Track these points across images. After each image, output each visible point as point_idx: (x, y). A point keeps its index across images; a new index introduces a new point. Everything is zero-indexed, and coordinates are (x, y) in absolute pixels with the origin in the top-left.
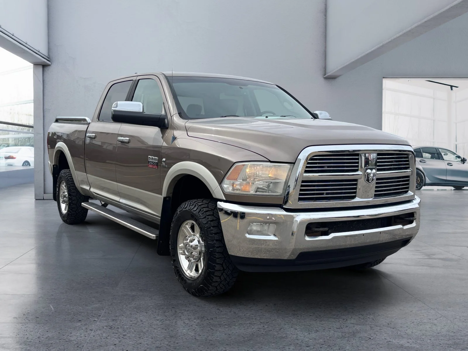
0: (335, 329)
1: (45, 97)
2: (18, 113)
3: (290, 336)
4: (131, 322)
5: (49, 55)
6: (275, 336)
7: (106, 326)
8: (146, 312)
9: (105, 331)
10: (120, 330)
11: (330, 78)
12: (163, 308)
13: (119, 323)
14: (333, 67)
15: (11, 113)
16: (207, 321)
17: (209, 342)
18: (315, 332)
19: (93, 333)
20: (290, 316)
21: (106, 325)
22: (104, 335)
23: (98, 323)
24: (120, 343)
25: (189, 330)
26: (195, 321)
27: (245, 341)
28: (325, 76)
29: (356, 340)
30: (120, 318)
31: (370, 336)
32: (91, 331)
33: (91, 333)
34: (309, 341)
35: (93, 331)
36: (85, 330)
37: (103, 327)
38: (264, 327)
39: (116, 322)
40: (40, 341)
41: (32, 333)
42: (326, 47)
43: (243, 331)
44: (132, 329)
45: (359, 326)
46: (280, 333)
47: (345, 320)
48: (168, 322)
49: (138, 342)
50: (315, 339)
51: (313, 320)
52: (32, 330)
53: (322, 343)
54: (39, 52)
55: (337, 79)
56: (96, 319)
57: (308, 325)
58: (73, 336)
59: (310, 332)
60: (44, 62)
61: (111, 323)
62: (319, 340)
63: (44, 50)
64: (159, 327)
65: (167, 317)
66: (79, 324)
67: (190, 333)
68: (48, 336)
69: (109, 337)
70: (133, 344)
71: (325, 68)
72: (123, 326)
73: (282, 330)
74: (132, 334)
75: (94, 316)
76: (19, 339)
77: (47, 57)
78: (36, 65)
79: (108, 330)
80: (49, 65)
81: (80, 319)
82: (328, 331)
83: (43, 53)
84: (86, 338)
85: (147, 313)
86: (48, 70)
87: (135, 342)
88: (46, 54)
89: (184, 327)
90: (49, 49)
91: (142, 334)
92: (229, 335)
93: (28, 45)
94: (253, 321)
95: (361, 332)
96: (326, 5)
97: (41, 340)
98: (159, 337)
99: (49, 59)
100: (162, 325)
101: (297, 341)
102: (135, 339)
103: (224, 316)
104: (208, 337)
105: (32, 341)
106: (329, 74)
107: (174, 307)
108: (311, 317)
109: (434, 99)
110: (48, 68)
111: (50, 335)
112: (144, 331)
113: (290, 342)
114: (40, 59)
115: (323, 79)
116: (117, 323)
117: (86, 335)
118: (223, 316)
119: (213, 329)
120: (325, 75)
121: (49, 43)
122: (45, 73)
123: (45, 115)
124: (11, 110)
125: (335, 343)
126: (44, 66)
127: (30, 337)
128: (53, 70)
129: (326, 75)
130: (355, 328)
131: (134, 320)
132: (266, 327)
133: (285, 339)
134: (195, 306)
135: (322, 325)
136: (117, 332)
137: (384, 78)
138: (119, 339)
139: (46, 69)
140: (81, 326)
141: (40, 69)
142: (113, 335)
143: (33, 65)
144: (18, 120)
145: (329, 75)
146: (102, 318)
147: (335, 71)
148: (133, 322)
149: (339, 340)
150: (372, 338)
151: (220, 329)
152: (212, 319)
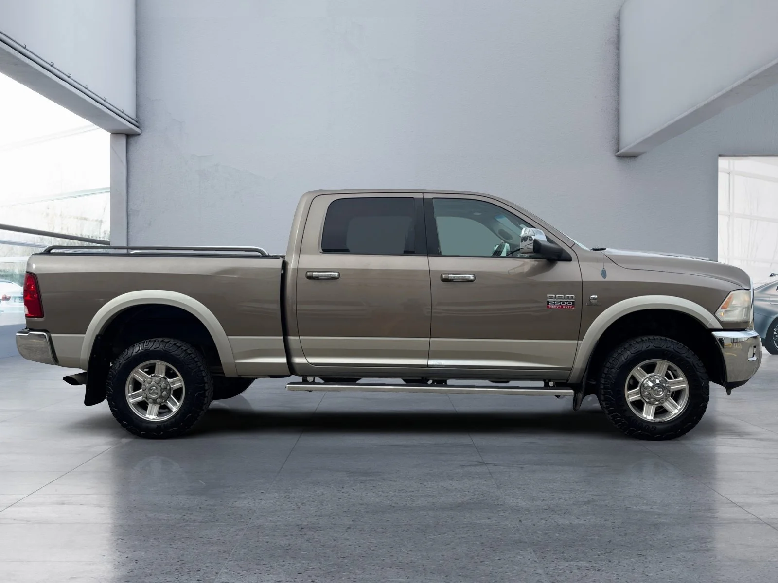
1: (130, 190)
2: (61, 215)
5: (137, 116)
11: (627, 157)
14: (631, 138)
15: (47, 215)
42: (619, 103)
54: (123, 112)
55: (638, 159)
60: (132, 129)
63: (130, 111)
71: (618, 139)
77: (135, 121)
78: (116, 134)
80: (139, 134)
83: (129, 115)
86: (136, 143)
88: (133, 115)
90: (138, 107)
93: (108, 103)
96: (619, 30)
99: (137, 123)
106: (624, 150)
110: (136, 138)
114: (126, 125)
115: (614, 159)
120: (618, 151)
121: (137, 96)
122: (132, 148)
126: (129, 136)
128: (145, 144)
129: (619, 153)
137: (720, 156)
139: (132, 140)
141: (123, 141)
143: (109, 134)
144: (62, 228)
145: (623, 152)
147: (631, 145)
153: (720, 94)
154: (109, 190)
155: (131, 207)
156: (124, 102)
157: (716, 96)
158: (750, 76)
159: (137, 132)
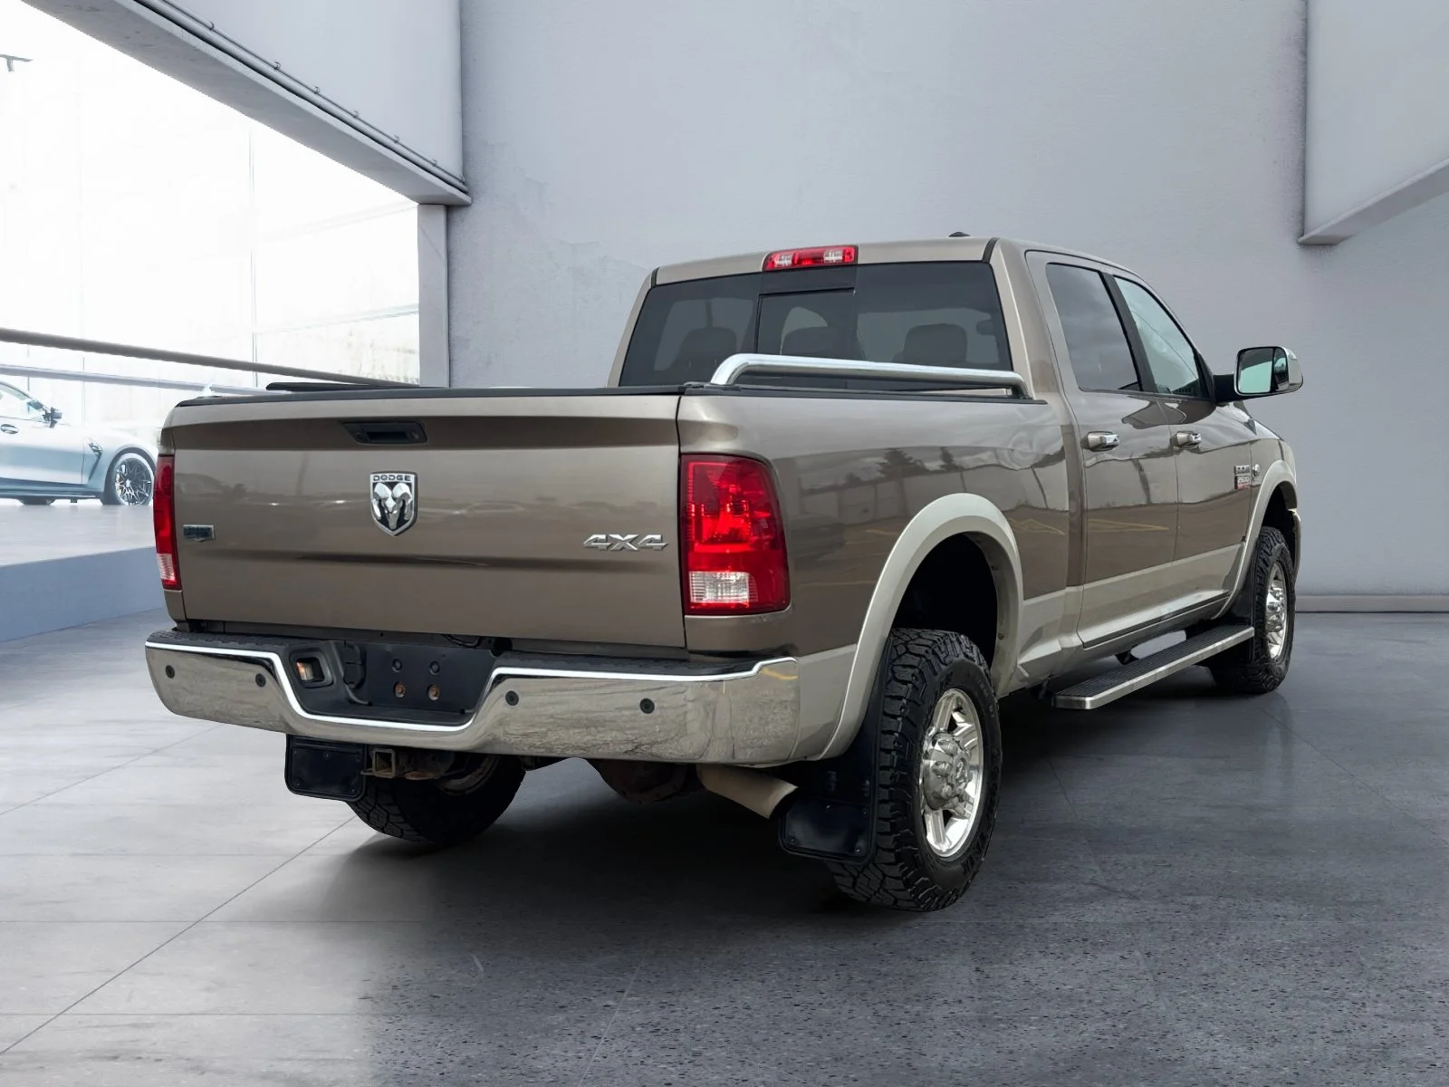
0: (1330, 1034)
1: (454, 304)
2: (371, 346)
3: (1193, 1058)
4: (716, 1012)
5: (464, 172)
6: (1147, 1058)
7: (642, 1025)
8: (760, 978)
9: (640, 1040)
10: (683, 1038)
11: (1318, 245)
12: (812, 967)
13: (680, 1014)
14: (1328, 208)
15: (350, 345)
16: (945, 1006)
17: (951, 1078)
18: (1267, 1045)
19: (601, 1048)
20: (1193, 993)
21: (641, 1021)
22: (636, 1053)
23: (617, 1015)
24: (682, 1080)
25: (889, 1036)
26: (907, 1007)
27: (1057, 1073)
29: (1390, 1069)
30: (683, 999)
31: (1432, 1058)
32: (597, 1041)
33: (595, 1049)
34: (1249, 1072)
35: (602, 1041)
36: (579, 1038)
37: (633, 1029)
38: (1114, 1026)
39: (672, 1012)
40: (443, 1074)
41: (418, 1047)
42: (1304, 151)
43: (1054, 1039)
44: (717, 1035)
45: (1402, 1026)
46: (1161, 1046)
47: (1357, 1006)
48: (827, 1011)
49: (735, 1077)
50: (1268, 1066)
51: (1263, 1005)
52: (419, 1037)
53: (1288, 1080)
54: (434, 165)
55: (1338, 249)
56: (611, 1003)
57: (1247, 1022)
58: (541, 1056)
59: (1254, 1045)
60: (452, 195)
61: (656, 1016)
62: (1279, 1069)
63: (449, 160)
64: (800, 1026)
65: (824, 996)
66: (561, 1017)
67: (894, 1049)
68: (468, 1057)
69: (650, 1061)
70: (723, 1081)
71: (1303, 214)
72: (691, 1026)
73: (1169, 1036)
74: (719, 1050)
75: (605, 993)
76: (380, 1066)
77: (461, 181)
78: (427, 203)
79: (648, 1036)
80: (466, 205)
81: (564, 1003)
82: (1308, 1042)
83: (449, 171)
84: (583, 1062)
85: (763, 982)
86: (463, 221)
87: (729, 1075)
88: (457, 172)
89: (875, 1028)
90: (466, 157)
91: (748, 1049)
92: (1011, 1052)
93: (403, 146)
94: (1084, 1009)
95: (1407, 1043)
96: (1306, 21)
97: (445, 1070)
98: (800, 1059)
99: (465, 185)
100: (810, 1022)
101: (1213, 1072)
102: (729, 1067)
103: (996, 993)
104: (946, 1059)
105: (420, 1072)
106: (1313, 233)
107: (845, 962)
108: (1256, 994)
110: (464, 211)
111: (472, 1052)
112: (756, 1039)
113: (1192, 1075)
114: (440, 188)
115: (1297, 247)
116: (675, 1014)
117: (581, 1054)
118: (990, 993)
119: (962, 1034)
120: (1302, 235)
121: (464, 138)
122: (455, 229)
123: (455, 357)
124: (351, 335)
125: (1329, 1079)
126: (452, 208)
127: (414, 1060)
128: (479, 221)
129: (1304, 238)
130: (1389, 1031)
131: (723, 1005)
132: (1121, 1026)
133: (1178, 1068)
134: (907, 961)
135: (1289, 1022)
136: (673, 1043)
138: (679, 1067)
139: (456, 216)
140: (566, 1024)
141: (440, 216)
142: (662, 1054)
143: (416, 204)
144: (374, 367)
145: (1314, 237)
146: (630, 999)
147: (1332, 222)
148: (722, 1012)
149: (1340, 1068)
150: (1438, 1064)
151: (983, 1035)
152: (960, 1002)
154: (417, 310)
155: (455, 333)
156: (441, 150)
159: (461, 200)
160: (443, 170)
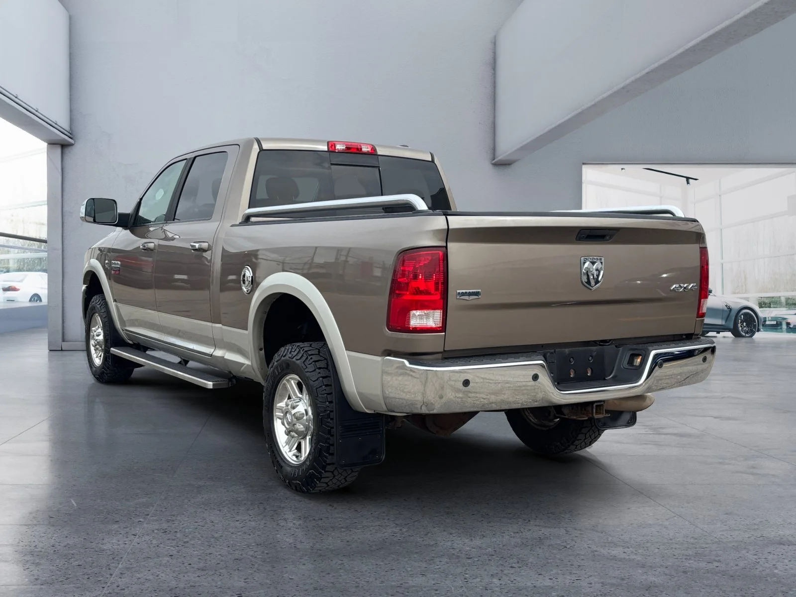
0: (512, 533)
1: (65, 194)
2: (23, 221)
3: (442, 544)
4: (197, 524)
5: (71, 128)
6: (418, 544)
7: (157, 529)
8: (218, 509)
9: (156, 536)
10: (178, 535)
11: (502, 165)
12: (245, 504)
13: (177, 525)
14: (507, 146)
15: (12, 221)
16: (314, 521)
17: (317, 553)
18: (480, 538)
19: (136, 540)
20: (442, 516)
21: (157, 528)
22: (154, 542)
23: (145, 525)
24: (178, 554)
25: (285, 535)
26: (294, 522)
27: (372, 551)
28: (494, 162)
29: (543, 549)
30: (179, 518)
31: (564, 544)
32: (135, 537)
33: (133, 540)
34: (470, 550)
35: (137, 536)
36: (125, 535)
37: (153, 531)
38: (401, 530)
39: (173, 524)
40: (55, 551)
41: (43, 539)
42: (494, 117)
43: (370, 536)
44: (197, 534)
45: (549, 530)
46: (425, 539)
47: (526, 521)
48: (253, 523)
49: (206, 552)
50: (480, 548)
51: (478, 521)
52: (43, 535)
53: (491, 554)
54: (56, 124)
55: (512, 165)
56: (141, 520)
57: (470, 528)
58: (106, 543)
59: (473, 539)
60: (65, 140)
61: (165, 526)
62: (486, 549)
63: (64, 123)
64: (239, 530)
65: (251, 517)
66: (116, 526)
67: (287, 540)
68: (68, 544)
69: (162, 545)
70: (199, 554)
71: (494, 150)
72: (184, 530)
73: (429, 534)
74: (198, 540)
75: (139, 516)
76: (23, 548)
77: (69, 133)
78: (52, 144)
79: (161, 534)
80: (72, 145)
81: (118, 519)
82: (501, 537)
83: (63, 128)
84: (127, 546)
85: (220, 511)
86: (70, 153)
87: (202, 552)
88: (67, 128)
89: (277, 531)
90: (72, 120)
91: (212, 540)
92: (348, 541)
93: (40, 113)
94: (385, 523)
95: (552, 538)
96: (495, 53)
97: (56, 549)
98: (239, 545)
99: (71, 135)
100: (244, 528)
101: (451, 550)
102: (202, 548)
103: (340, 516)
104: (314, 544)
105: (43, 550)
106: (499, 158)
107: (262, 502)
108: (474, 516)
109: (661, 197)
110: (70, 148)
111: (71, 542)
112: (216, 535)
113: (442, 551)
114: (60, 136)
115: (491, 166)
116: (175, 525)
117: (126, 542)
118: (338, 516)
119: (323, 533)
120: (494, 160)
121: (71, 111)
122: (66, 158)
123: (65, 221)
124: (13, 216)
125: (512, 553)
126: (64, 146)
127: (41, 545)
128: (75, 154)
129: (496, 160)
130: (542, 532)
131: (200, 520)
132: (405, 530)
133: (434, 548)
134: (294, 502)
135: (491, 528)
136: (174, 537)
137: (584, 164)
138: (177, 548)
139: (67, 150)
140: (119, 529)
141: (59, 150)
142: (168, 542)
143: (45, 144)
144: (23, 231)
145: (500, 160)
146: (152, 518)
147: (509, 152)
148: (199, 524)
149: (517, 548)
150: (568, 547)
151: (333, 534)
152: (321, 519)
153: (610, 92)
154: (46, 203)
155: (66, 209)
156: (60, 117)
157: (605, 95)
158: (647, 70)
159: (70, 142)
160: (60, 126)
